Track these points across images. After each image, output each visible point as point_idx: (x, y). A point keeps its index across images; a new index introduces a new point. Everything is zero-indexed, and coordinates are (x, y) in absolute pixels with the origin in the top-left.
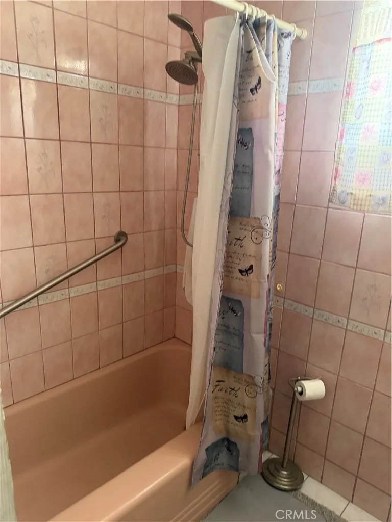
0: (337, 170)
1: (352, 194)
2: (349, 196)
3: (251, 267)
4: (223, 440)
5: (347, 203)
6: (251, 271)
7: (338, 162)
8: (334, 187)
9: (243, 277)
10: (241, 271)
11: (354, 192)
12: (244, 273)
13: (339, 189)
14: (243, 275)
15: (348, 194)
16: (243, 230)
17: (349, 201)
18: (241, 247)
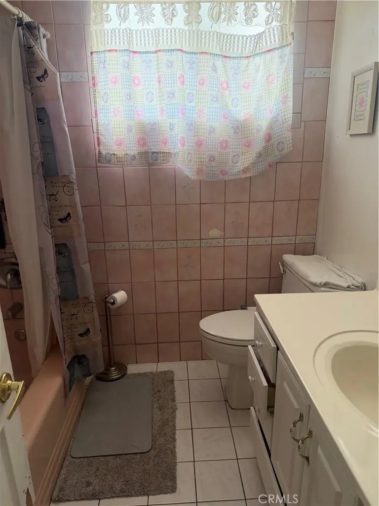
0: (98, 139)
1: (114, 154)
2: (113, 156)
3: (69, 215)
4: (74, 358)
5: (113, 161)
6: (69, 218)
7: (98, 133)
8: (99, 151)
9: (63, 224)
10: (60, 220)
11: (116, 153)
12: (64, 221)
13: (104, 152)
14: (62, 223)
15: (111, 155)
16: (55, 187)
17: (114, 160)
18: (56, 201)
